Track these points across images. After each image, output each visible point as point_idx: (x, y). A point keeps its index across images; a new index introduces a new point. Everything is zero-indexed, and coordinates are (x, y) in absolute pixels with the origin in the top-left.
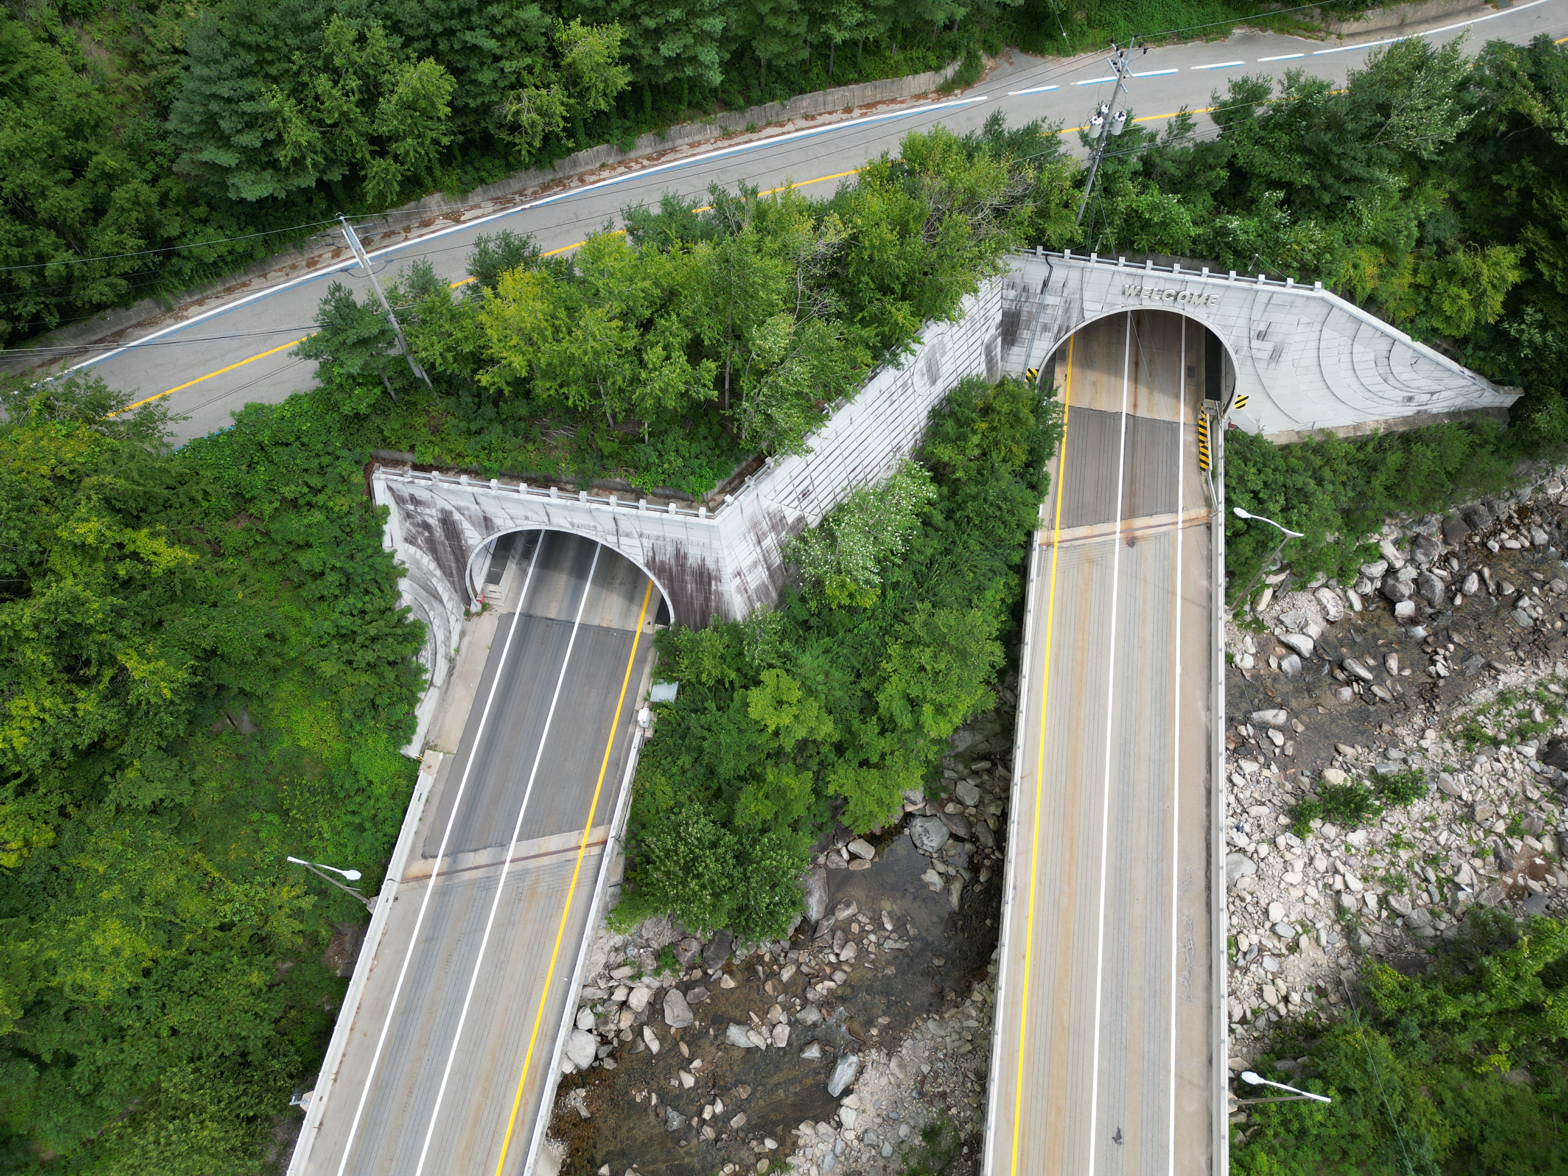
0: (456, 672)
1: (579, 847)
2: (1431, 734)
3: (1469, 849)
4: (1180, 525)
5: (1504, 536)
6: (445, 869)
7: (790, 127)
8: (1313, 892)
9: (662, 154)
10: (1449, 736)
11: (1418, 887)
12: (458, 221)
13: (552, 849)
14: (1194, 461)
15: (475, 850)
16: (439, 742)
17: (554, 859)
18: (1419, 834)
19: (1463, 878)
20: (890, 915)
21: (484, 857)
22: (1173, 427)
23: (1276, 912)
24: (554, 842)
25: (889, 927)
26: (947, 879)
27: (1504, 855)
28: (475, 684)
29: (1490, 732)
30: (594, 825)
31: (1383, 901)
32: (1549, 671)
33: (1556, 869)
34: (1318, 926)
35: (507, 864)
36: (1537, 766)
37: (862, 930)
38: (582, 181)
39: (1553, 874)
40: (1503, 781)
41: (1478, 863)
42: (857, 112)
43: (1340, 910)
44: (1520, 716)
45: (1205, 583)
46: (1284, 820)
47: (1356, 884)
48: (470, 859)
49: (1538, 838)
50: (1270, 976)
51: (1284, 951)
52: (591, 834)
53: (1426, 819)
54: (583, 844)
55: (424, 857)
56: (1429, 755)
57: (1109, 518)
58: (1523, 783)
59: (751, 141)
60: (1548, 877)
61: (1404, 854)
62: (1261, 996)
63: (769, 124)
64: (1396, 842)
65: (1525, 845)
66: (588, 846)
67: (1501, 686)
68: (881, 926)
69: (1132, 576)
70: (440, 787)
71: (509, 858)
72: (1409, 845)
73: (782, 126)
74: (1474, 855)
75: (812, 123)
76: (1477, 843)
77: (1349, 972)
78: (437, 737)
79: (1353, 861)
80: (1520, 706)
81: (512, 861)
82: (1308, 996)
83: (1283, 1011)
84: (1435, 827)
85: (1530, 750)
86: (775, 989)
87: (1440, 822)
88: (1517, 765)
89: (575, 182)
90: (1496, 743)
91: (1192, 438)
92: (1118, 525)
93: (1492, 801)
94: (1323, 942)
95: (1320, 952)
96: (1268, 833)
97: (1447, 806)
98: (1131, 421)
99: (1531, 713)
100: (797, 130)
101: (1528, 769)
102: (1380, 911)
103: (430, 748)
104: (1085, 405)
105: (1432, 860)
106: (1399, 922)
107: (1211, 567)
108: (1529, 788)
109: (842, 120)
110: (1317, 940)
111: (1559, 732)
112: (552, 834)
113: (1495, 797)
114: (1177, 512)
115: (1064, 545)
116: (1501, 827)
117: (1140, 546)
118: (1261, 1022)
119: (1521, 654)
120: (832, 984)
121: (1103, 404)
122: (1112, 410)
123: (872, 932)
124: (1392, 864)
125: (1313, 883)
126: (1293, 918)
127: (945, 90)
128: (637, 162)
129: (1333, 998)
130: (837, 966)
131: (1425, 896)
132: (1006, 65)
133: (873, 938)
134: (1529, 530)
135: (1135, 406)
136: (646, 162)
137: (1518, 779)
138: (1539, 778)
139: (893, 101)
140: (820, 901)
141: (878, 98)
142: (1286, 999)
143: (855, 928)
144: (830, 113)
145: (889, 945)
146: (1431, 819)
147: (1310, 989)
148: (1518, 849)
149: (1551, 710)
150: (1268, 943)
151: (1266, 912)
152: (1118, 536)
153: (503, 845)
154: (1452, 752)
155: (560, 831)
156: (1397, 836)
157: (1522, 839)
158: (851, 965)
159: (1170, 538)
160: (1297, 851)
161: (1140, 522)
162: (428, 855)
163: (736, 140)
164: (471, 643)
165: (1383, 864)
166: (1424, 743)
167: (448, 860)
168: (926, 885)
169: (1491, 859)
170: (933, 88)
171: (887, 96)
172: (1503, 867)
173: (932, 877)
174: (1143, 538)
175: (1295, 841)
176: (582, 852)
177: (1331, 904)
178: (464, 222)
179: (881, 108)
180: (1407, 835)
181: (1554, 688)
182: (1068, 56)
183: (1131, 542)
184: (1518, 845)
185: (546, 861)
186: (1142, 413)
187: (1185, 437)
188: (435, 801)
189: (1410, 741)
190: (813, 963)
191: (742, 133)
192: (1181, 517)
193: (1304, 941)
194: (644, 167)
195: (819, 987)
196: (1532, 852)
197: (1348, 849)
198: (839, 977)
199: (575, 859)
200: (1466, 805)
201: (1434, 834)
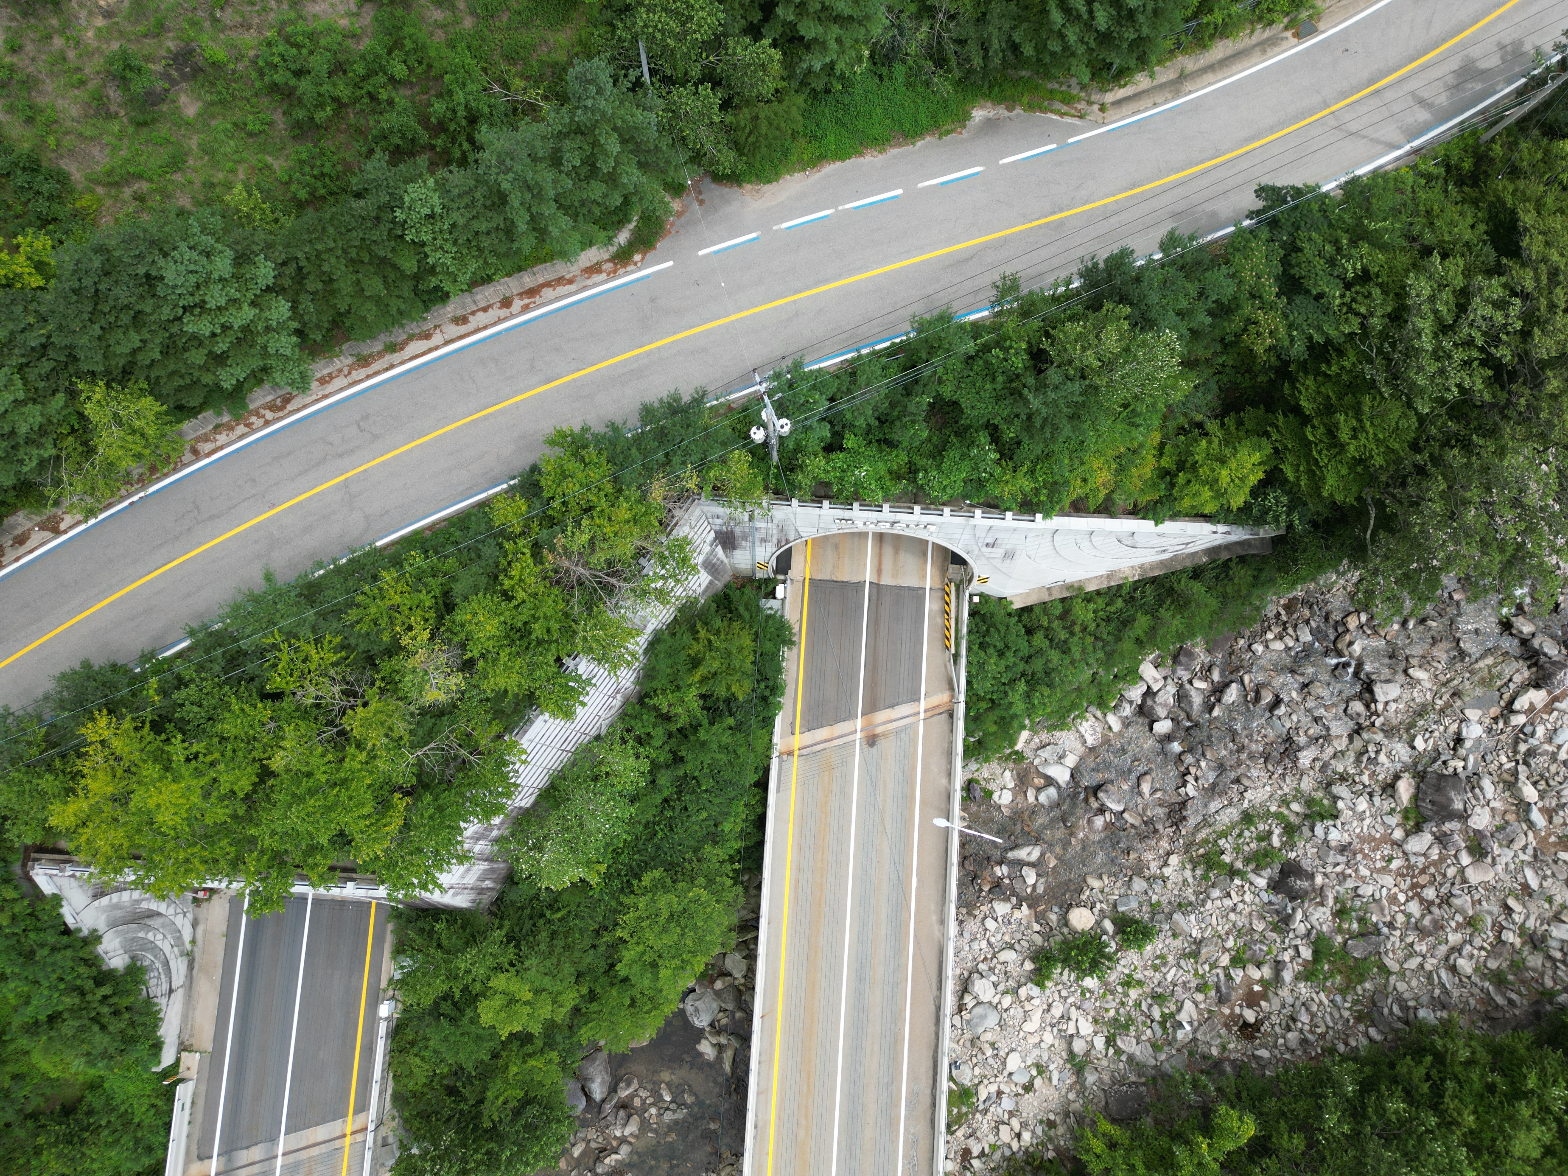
0: (196, 965)
1: (344, 1136)
2: (1174, 860)
3: (1193, 985)
4: (922, 716)
5: (1270, 636)
6: (222, 1169)
7: (437, 339)
8: (1048, 1038)
9: (287, 400)
10: (1191, 860)
11: (1144, 1023)
12: (57, 532)
13: (320, 1140)
14: (939, 636)
15: (247, 1148)
16: (193, 1041)
17: (323, 1149)
18: (1149, 973)
19: (1183, 1017)
20: (669, 1085)
21: (256, 1153)
22: (917, 593)
23: (1014, 1063)
24: (320, 1133)
25: (668, 1098)
26: (720, 1048)
27: (1224, 990)
28: (217, 976)
29: (1227, 858)
30: (356, 1113)
31: (1110, 1041)
32: (1295, 784)
33: (1271, 994)
34: (1052, 1067)
35: (280, 1158)
36: (1265, 897)
37: (644, 1101)
38: (197, 454)
39: (1267, 1000)
40: (1232, 916)
41: (1200, 997)
42: (517, 304)
43: (1071, 1054)
44: (1260, 839)
45: (944, 781)
46: (1029, 966)
47: (1086, 1028)
48: (244, 1156)
49: (1259, 966)
50: (1006, 1116)
51: (1021, 1091)
52: (354, 1121)
53: (1157, 957)
54: (348, 1132)
55: (200, 1158)
56: (1169, 885)
57: (850, 716)
58: (1250, 914)
59: (392, 367)
60: (1263, 1003)
61: (1134, 993)
62: (997, 1134)
63: (411, 338)
64: (1128, 982)
65: (1245, 975)
66: (353, 1133)
67: (1246, 805)
68: (660, 1098)
69: (871, 781)
70: (203, 1088)
71: (280, 1152)
72: (1140, 983)
73: (427, 336)
74: (1199, 989)
75: (463, 329)
76: (1203, 976)
77: (1077, 1105)
78: (191, 1036)
79: (1087, 1005)
80: (1261, 827)
81: (284, 1154)
82: (1039, 1130)
83: (1015, 1146)
84: (1165, 964)
85: (1262, 882)
86: (568, 1164)
87: (1170, 958)
88: (1248, 897)
89: (188, 456)
90: (1233, 872)
91: (937, 606)
92: (860, 721)
93: (1220, 936)
94: (1055, 1081)
95: (1052, 1090)
96: (1012, 983)
97: (1178, 943)
98: (875, 591)
99: (1270, 833)
100: (447, 343)
101: (1257, 900)
102: (1107, 1049)
103: (185, 1050)
104: (826, 576)
105: (1158, 998)
106: (1124, 1058)
107: (950, 763)
108: (1255, 922)
109: (500, 321)
110: (1050, 1079)
111: (1292, 855)
112: (317, 1124)
113: (1223, 932)
114: (919, 700)
115: (804, 752)
116: (1225, 960)
117: (881, 743)
118: (997, 1156)
119: (1270, 767)
120: (618, 1157)
121: (845, 575)
122: (854, 580)
123: (653, 1104)
124: (1123, 1004)
125: (1049, 1028)
126: (1029, 1063)
127: (622, 258)
128: (257, 414)
129: (1061, 1130)
130: (623, 1140)
131: (1149, 1032)
132: (696, 206)
133: (653, 1111)
134: (1295, 627)
135: (879, 571)
136: (269, 415)
137: (1248, 910)
138: (1267, 908)
139: (561, 281)
140: (603, 1082)
141: (541, 280)
142: (1019, 1136)
143: (637, 1102)
144: (485, 310)
145: (668, 1117)
146: (1162, 957)
147: (1041, 1122)
148: (1238, 980)
149: (1290, 830)
150: (1005, 1088)
151: (1004, 1063)
152: (859, 735)
153: (273, 1139)
154: (1190, 880)
155: (324, 1121)
156: (1129, 976)
157: (1244, 968)
158: (636, 1137)
159: (911, 729)
160: (1036, 1002)
161: (882, 716)
162: (204, 1156)
163: (375, 367)
164: (205, 931)
165: (1114, 1005)
166: (1167, 871)
167: (223, 1159)
168: (700, 1054)
169: (1213, 993)
170: (606, 256)
171: (549, 277)
172: (1222, 1000)
173: (706, 1048)
174: (885, 735)
175: (1035, 991)
176: (348, 1140)
177: (1064, 1046)
178: (65, 532)
179: (548, 293)
180: (1138, 976)
181: (1295, 807)
182: (769, 182)
183: (872, 740)
184: (1238, 975)
185: (315, 1151)
186: (887, 580)
187: (930, 605)
188: (201, 1102)
189: (1154, 867)
190: (600, 1140)
191: (381, 354)
192: (923, 705)
193: (1038, 1082)
194: (267, 423)
195: (607, 1161)
196: (1249, 982)
197: (1083, 994)
198: (625, 1149)
199: (343, 1148)
200: (1195, 942)
201: (1164, 970)
